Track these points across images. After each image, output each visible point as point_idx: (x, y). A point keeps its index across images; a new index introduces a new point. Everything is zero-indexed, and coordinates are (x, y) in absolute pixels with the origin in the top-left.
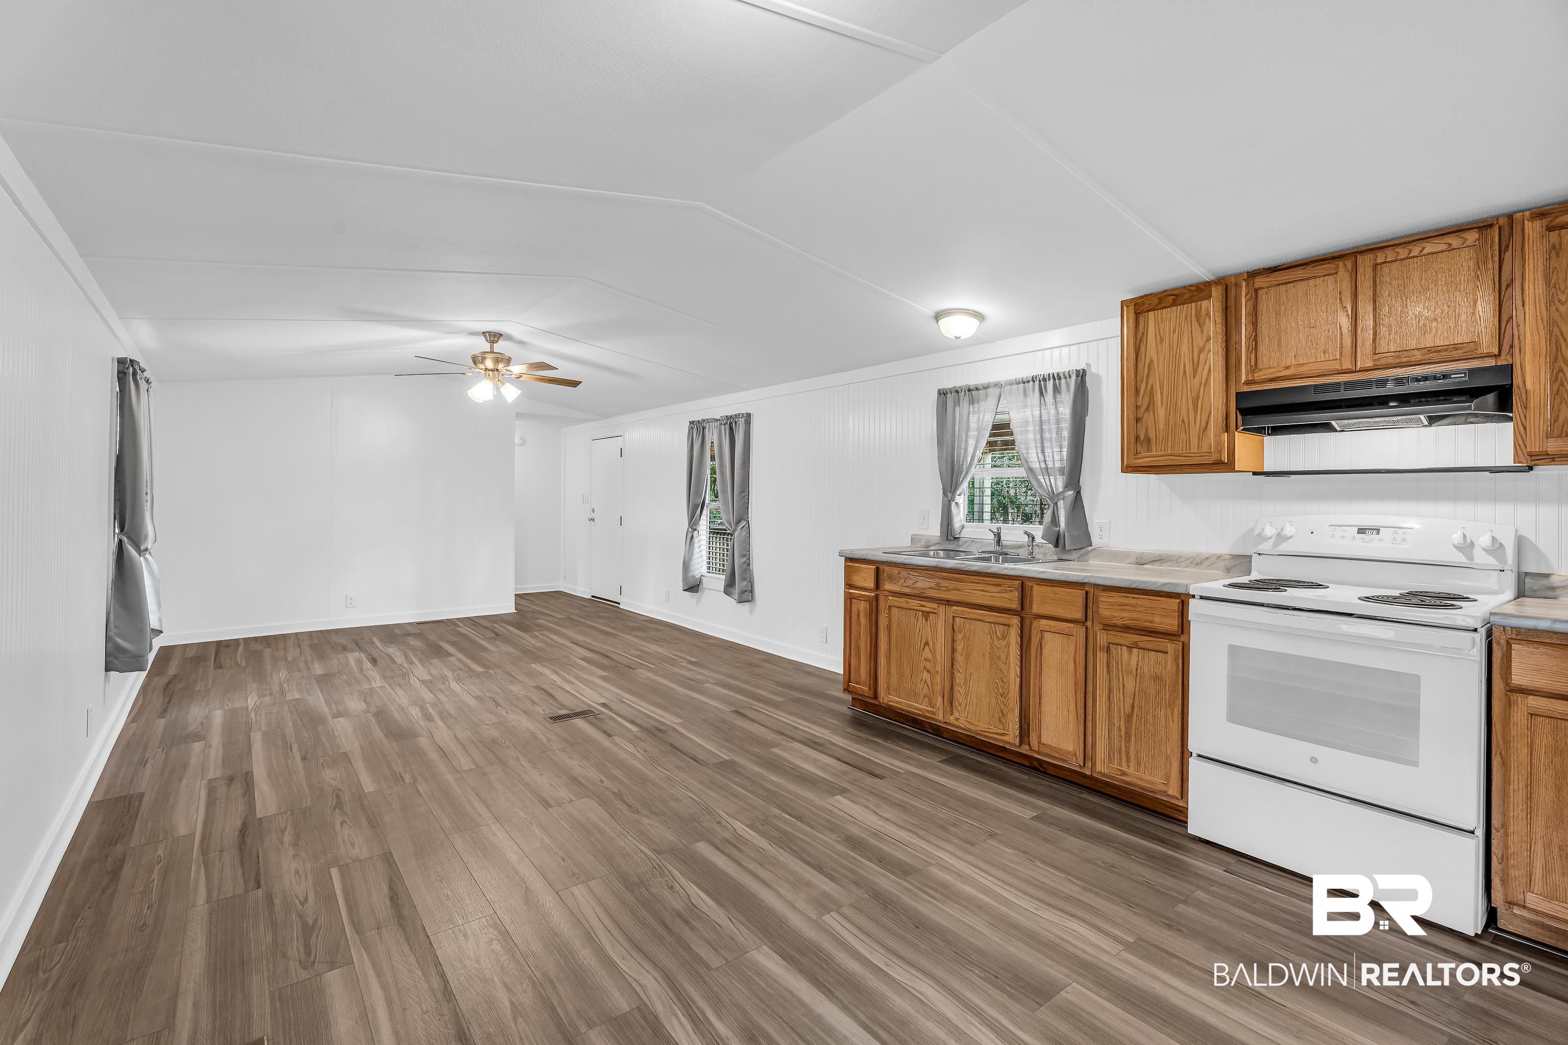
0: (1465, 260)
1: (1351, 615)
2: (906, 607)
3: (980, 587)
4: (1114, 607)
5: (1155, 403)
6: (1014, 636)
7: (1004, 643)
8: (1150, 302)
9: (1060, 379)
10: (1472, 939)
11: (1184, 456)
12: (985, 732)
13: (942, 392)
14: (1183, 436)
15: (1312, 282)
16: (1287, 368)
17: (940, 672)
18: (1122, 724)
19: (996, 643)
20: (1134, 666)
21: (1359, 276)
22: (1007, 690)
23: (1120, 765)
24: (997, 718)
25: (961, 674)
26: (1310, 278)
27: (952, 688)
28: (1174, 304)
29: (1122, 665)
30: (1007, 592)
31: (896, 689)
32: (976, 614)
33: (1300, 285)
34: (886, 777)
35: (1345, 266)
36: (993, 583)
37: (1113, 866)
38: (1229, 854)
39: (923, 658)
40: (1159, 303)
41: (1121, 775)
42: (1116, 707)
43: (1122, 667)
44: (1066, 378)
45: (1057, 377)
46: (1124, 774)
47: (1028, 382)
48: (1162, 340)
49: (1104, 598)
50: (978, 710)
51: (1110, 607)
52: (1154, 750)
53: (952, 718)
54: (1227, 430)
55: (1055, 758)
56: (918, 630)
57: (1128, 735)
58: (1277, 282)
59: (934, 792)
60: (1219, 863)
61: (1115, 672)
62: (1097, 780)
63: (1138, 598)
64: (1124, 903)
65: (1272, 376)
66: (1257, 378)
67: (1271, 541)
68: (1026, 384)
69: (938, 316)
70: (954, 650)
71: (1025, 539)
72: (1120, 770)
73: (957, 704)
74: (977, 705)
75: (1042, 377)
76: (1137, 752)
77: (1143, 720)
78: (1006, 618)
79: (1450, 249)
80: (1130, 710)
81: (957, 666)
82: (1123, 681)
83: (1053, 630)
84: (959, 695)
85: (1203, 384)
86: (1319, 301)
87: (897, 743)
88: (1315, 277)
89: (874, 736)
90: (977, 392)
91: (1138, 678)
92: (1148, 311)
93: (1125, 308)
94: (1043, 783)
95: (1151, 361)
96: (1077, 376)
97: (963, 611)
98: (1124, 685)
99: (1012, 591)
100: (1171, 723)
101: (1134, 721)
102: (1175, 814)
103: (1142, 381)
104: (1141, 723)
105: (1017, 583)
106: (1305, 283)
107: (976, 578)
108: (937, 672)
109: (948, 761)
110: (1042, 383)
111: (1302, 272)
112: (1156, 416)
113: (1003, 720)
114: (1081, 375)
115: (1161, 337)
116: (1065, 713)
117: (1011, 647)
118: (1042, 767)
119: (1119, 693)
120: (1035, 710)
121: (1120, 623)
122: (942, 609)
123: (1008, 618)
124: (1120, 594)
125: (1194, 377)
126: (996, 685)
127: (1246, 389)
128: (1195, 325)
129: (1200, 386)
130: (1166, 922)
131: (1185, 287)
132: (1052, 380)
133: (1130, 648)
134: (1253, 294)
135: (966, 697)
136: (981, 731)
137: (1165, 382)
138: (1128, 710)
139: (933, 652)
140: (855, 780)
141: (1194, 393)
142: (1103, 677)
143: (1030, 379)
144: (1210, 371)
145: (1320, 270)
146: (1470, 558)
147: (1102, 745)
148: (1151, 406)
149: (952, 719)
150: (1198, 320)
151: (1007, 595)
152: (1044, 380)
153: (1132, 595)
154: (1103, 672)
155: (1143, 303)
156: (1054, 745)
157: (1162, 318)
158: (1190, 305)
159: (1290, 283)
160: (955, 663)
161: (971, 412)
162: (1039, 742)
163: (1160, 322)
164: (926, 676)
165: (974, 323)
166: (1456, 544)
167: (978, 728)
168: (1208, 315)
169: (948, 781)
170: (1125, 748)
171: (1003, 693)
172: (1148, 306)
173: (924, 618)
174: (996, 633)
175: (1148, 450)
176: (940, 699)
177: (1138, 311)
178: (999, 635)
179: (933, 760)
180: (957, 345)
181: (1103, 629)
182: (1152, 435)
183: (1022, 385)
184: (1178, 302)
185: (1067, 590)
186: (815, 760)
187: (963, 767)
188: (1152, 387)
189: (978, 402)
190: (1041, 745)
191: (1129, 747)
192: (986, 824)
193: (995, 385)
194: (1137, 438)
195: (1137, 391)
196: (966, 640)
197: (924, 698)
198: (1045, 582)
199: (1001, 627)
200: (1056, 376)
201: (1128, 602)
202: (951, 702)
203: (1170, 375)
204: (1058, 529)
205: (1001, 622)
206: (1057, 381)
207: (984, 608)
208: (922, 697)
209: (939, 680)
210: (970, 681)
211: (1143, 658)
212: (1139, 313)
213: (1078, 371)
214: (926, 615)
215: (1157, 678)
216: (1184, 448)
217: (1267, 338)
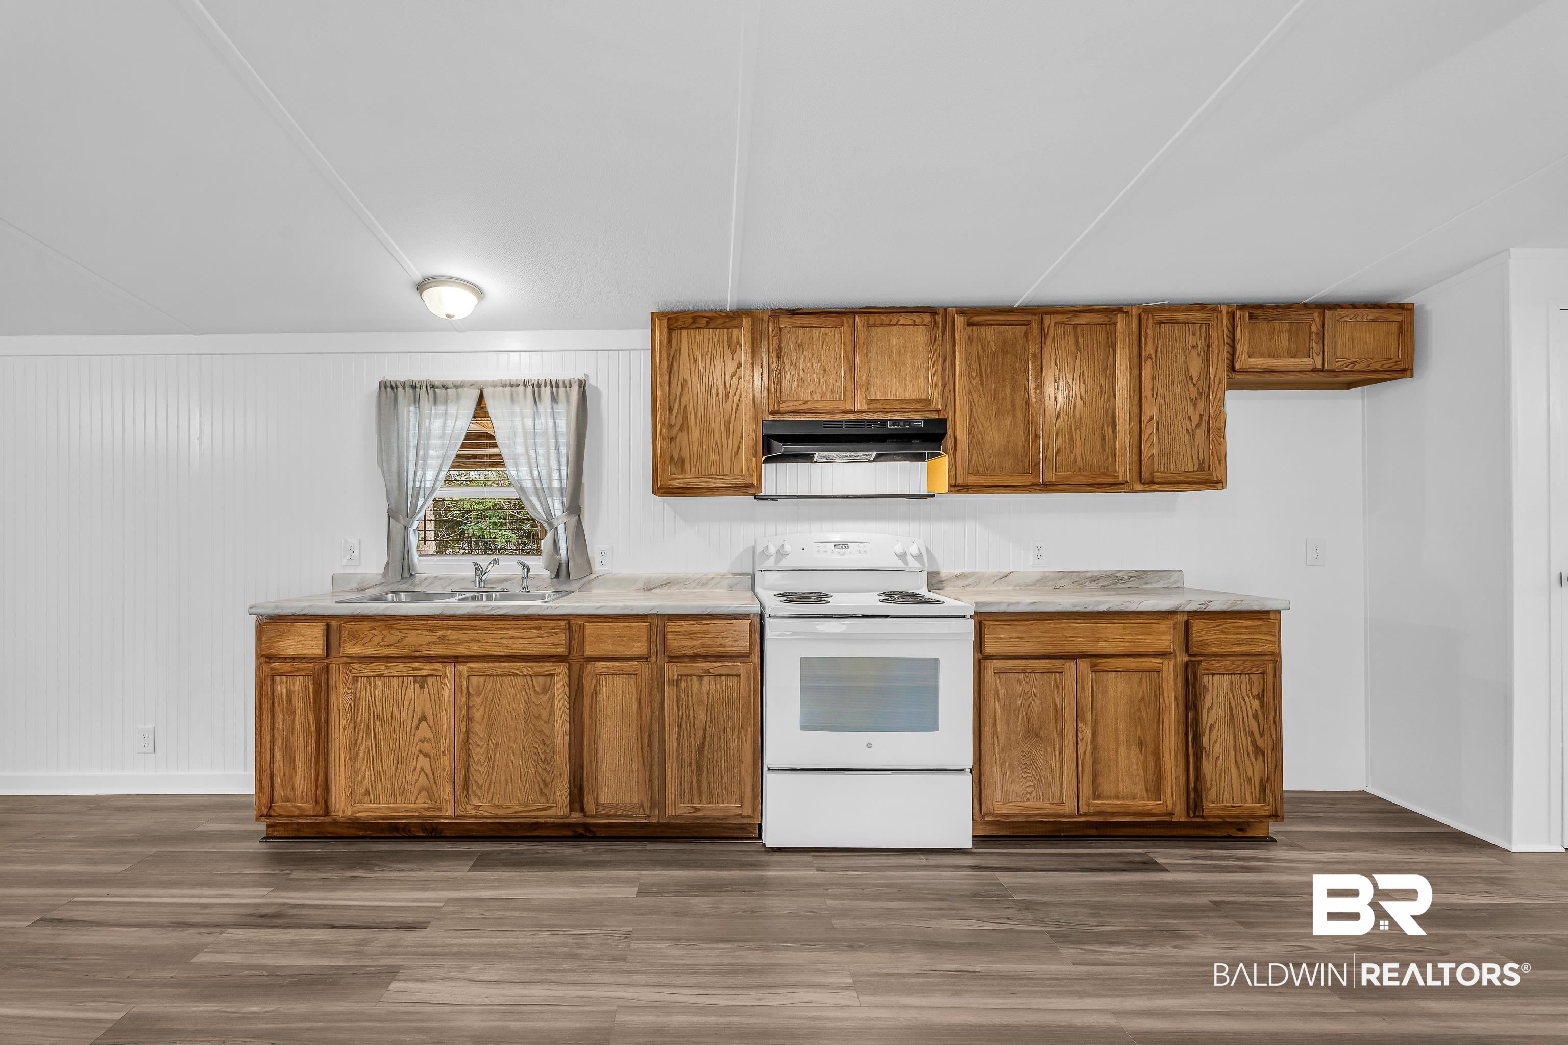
0: (921, 334)
1: (887, 616)
2: (385, 674)
3: (511, 633)
4: (683, 637)
5: (689, 423)
6: (560, 687)
7: (544, 698)
8: (684, 319)
9: (558, 386)
10: (969, 851)
11: (719, 479)
12: (521, 812)
13: (388, 384)
14: (716, 458)
15: (823, 330)
16: (806, 403)
17: (447, 753)
18: (694, 757)
19: (534, 699)
20: (705, 695)
21: (857, 332)
22: (552, 753)
23: (692, 802)
24: (537, 789)
25: (481, 747)
26: (821, 327)
27: (467, 770)
28: (707, 326)
29: (692, 696)
30: (549, 635)
31: (368, 792)
32: (505, 668)
33: (815, 331)
34: (429, 923)
35: (848, 322)
36: (530, 626)
37: (753, 912)
38: (802, 854)
39: (416, 739)
40: (693, 323)
41: (694, 812)
42: (686, 741)
43: (692, 699)
44: (566, 387)
45: (555, 385)
46: (697, 810)
47: (518, 386)
48: (695, 361)
49: (672, 628)
50: (508, 788)
51: (679, 637)
52: (727, 776)
53: (469, 808)
54: (756, 455)
55: (618, 816)
56: (406, 703)
57: (699, 767)
58: (798, 325)
59: (509, 914)
60: (809, 865)
61: (684, 705)
62: (668, 826)
63: (709, 624)
64: (803, 945)
65: (795, 408)
66: (783, 409)
67: (773, 558)
68: (514, 389)
69: (421, 286)
70: (469, 719)
71: (519, 570)
72: (692, 807)
73: (475, 788)
74: (506, 781)
75: (537, 382)
76: (709, 783)
77: (715, 749)
78: (549, 666)
79: (914, 324)
80: (701, 742)
81: (473, 739)
82: (694, 713)
83: (612, 671)
84: (479, 775)
85: (734, 409)
86: (828, 348)
87: (390, 867)
88: (826, 327)
89: (344, 869)
90: (444, 390)
91: (709, 706)
92: (681, 329)
93: (658, 321)
94: (602, 850)
95: (685, 380)
96: (580, 386)
97: (484, 667)
98: (694, 717)
99: (556, 633)
100: (745, 744)
101: (706, 752)
102: (739, 833)
103: (675, 399)
104: (713, 753)
105: (563, 623)
106: (818, 330)
107: (503, 622)
108: (444, 753)
109: (476, 866)
110: (536, 389)
111: (815, 319)
112: (690, 437)
113: (546, 791)
114: (582, 384)
115: (694, 358)
116: (628, 762)
117: (557, 700)
118: (590, 831)
119: (690, 727)
120: (591, 768)
121: (690, 652)
122: (449, 669)
123: (552, 666)
124: (688, 622)
125: (726, 402)
126: (535, 751)
127: (771, 418)
128: (727, 350)
129: (732, 411)
130: (846, 944)
131: (715, 312)
132: (548, 388)
133: (700, 677)
134: (779, 331)
135: (490, 774)
136: (515, 812)
137: (699, 403)
138: (699, 741)
139: (435, 728)
140: (389, 947)
141: (727, 418)
142: (672, 713)
143: (522, 383)
144: (740, 397)
145: (831, 320)
146: (906, 563)
147: (673, 786)
148: (684, 427)
149: (469, 810)
150: (729, 346)
151: (550, 640)
152: (539, 386)
153: (703, 622)
154: (672, 708)
155: (677, 320)
156: (615, 802)
157: (695, 338)
158: (721, 330)
159: (807, 327)
160: (471, 735)
161: (433, 415)
162: (597, 804)
163: (693, 342)
164: (423, 762)
165: (470, 299)
166: (898, 552)
167: (510, 811)
168: (739, 343)
169: (508, 892)
170: (697, 782)
171: (546, 758)
172: (682, 323)
173: (417, 685)
174: (534, 686)
175: (682, 471)
176: (448, 789)
177: (672, 327)
178: (537, 689)
179: (461, 871)
180: (449, 325)
181: (669, 662)
182: (686, 455)
183: (508, 389)
184: (712, 325)
185: (627, 624)
186: (294, 943)
187: (504, 866)
188: (686, 406)
189: (446, 402)
190: (599, 807)
191: (701, 781)
192: (606, 926)
193: (472, 385)
194: (671, 458)
195: (671, 410)
196: (489, 702)
197: (419, 793)
198: (598, 618)
199: (541, 679)
200: (554, 383)
201: (698, 629)
202: (466, 788)
203: (704, 396)
204: (559, 557)
205: (542, 673)
206: (555, 389)
207: (513, 659)
208: (416, 793)
209: (446, 763)
210: (495, 754)
211: (714, 684)
212: (672, 329)
213: (580, 381)
214: (421, 681)
215: (729, 702)
216: (718, 471)
217: (789, 374)
